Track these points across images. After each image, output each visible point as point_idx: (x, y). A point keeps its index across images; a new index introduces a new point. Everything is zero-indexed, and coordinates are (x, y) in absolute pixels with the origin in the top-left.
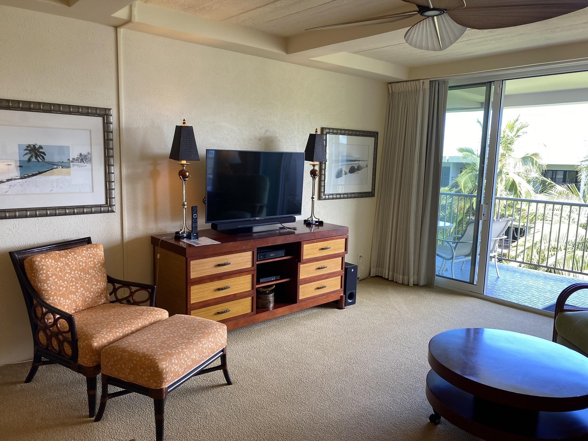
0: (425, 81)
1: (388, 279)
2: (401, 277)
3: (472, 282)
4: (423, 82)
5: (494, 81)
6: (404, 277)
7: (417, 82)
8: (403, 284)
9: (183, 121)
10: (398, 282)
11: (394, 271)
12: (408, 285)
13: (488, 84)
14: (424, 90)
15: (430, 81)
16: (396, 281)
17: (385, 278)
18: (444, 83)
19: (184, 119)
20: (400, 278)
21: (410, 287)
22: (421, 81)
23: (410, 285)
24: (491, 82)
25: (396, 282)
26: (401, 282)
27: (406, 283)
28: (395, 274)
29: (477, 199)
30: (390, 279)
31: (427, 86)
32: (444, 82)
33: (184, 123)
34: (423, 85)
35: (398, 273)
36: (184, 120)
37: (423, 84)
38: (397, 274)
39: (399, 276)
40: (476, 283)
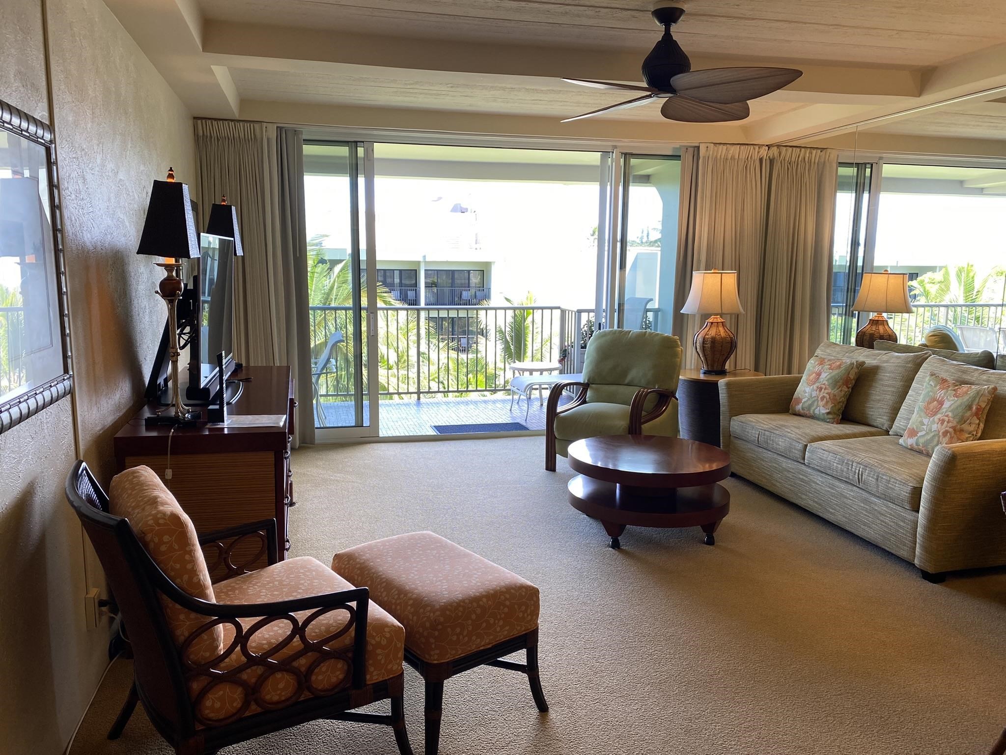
0: (269, 126)
3: (360, 425)
4: (266, 127)
5: (363, 142)
7: (257, 126)
9: (169, 171)
13: (353, 144)
14: (268, 140)
15: (277, 128)
18: (295, 134)
19: (171, 168)
22: (264, 125)
24: (356, 142)
29: (355, 313)
31: (273, 134)
32: (296, 132)
33: (171, 176)
34: (266, 132)
36: (171, 170)
40: (366, 423)
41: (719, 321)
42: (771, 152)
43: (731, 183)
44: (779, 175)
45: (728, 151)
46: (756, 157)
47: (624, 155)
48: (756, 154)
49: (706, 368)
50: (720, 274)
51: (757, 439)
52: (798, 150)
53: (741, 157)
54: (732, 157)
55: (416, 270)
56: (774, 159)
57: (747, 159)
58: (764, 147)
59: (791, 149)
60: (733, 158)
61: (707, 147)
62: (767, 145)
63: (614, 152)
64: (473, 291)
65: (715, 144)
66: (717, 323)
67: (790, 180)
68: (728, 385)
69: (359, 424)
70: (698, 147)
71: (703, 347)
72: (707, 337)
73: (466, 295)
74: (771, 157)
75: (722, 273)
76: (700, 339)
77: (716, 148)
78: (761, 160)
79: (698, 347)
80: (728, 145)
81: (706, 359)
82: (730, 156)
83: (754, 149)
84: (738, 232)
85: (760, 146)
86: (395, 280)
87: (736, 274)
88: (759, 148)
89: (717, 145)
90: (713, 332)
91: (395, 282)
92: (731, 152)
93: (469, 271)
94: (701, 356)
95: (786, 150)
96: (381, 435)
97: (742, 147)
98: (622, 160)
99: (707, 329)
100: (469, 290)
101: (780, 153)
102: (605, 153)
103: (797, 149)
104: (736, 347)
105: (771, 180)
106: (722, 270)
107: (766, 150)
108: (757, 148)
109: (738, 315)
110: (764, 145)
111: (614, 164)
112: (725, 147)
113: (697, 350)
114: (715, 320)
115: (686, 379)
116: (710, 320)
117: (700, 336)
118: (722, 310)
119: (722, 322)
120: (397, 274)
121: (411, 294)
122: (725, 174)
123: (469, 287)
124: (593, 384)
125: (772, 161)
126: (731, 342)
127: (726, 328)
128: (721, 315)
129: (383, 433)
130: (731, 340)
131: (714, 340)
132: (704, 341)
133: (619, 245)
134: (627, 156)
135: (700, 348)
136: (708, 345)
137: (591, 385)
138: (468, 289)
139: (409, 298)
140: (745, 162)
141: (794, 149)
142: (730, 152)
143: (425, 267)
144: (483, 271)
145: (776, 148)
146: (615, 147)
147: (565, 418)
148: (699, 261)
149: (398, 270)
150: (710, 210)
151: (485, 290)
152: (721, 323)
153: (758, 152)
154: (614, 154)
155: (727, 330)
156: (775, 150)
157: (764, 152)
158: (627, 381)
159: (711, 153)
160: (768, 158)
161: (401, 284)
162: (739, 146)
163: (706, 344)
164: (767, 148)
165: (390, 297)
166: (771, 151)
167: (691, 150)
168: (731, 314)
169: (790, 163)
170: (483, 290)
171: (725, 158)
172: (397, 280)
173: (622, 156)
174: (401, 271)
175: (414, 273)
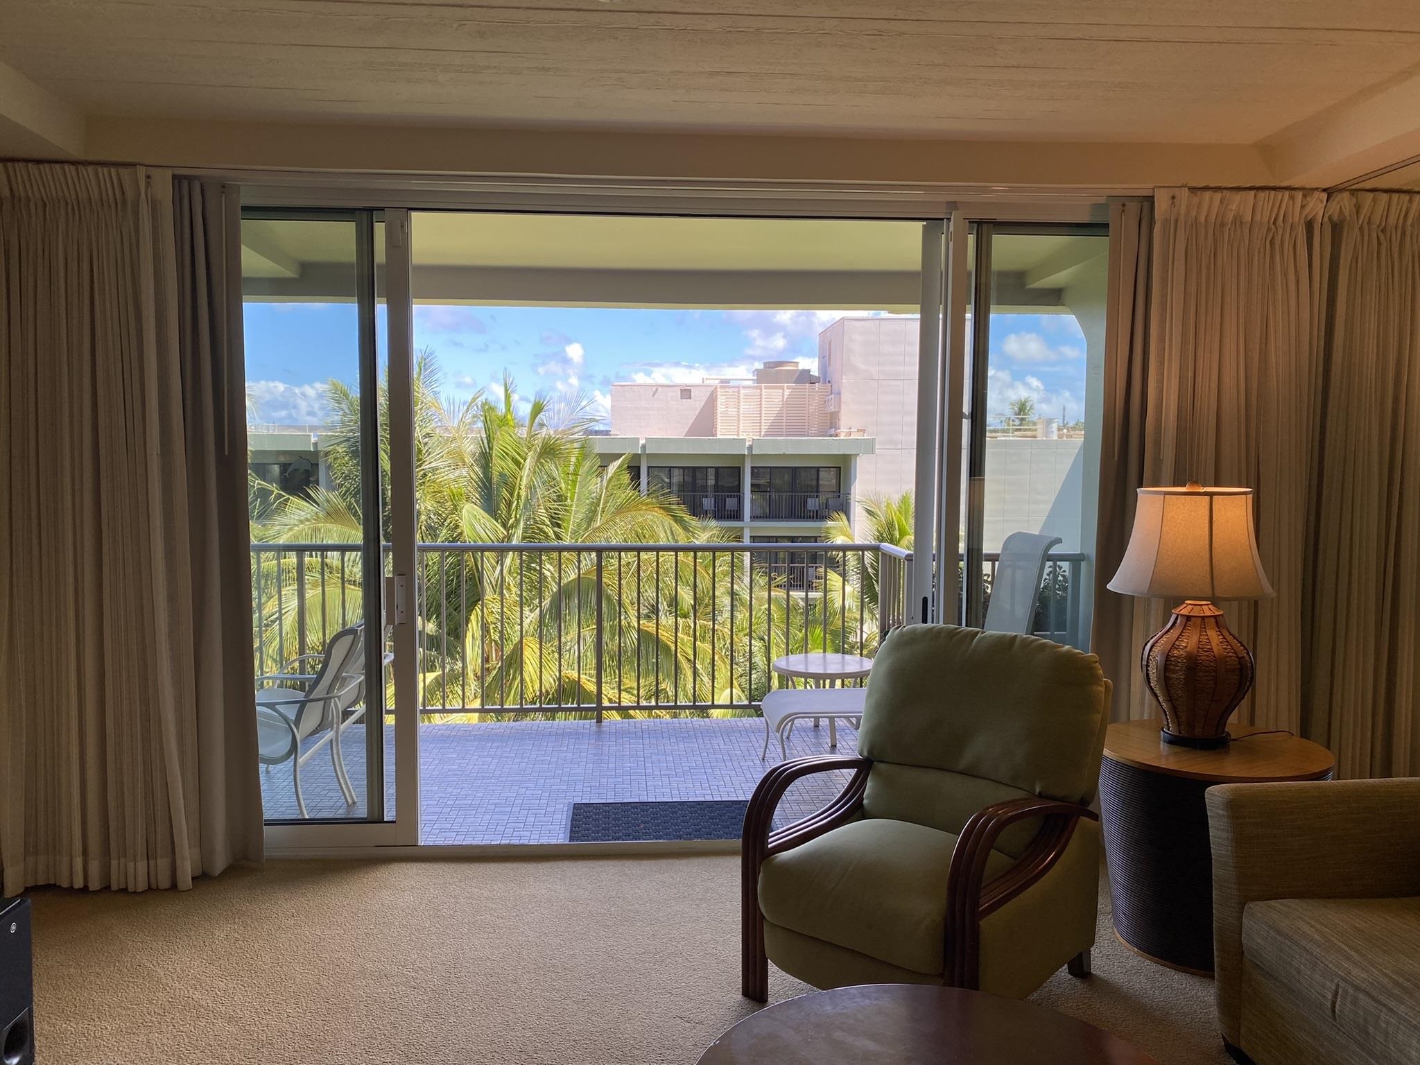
0: (154, 172)
1: (85, 889)
2: (142, 866)
4: (148, 177)
5: (382, 209)
6: (152, 862)
7: (124, 173)
8: (150, 888)
10: (131, 889)
11: (106, 851)
12: (174, 886)
13: (364, 216)
14: (155, 205)
15: (174, 177)
16: (123, 886)
17: (70, 890)
18: (223, 192)
20: (137, 873)
21: (182, 891)
22: (142, 172)
23: (181, 886)
24: (371, 210)
25: (124, 891)
26: (142, 885)
27: (165, 882)
28: (114, 863)
30: (94, 885)
31: (163, 189)
32: (224, 188)
34: (147, 187)
35: (125, 856)
37: (148, 185)
38: (122, 860)
39: (131, 864)
40: (389, 815)
41: (1208, 613)
42: (1334, 208)
43: (1235, 280)
44: (1355, 259)
45: (1227, 205)
46: (1297, 217)
47: (976, 225)
48: (1296, 210)
49: (1172, 730)
50: (1207, 498)
51: (1329, 1005)
52: (1406, 197)
53: (1258, 218)
54: (1235, 218)
55: (740, 467)
56: (1342, 221)
57: (1274, 223)
58: (1316, 194)
59: (1385, 197)
60: (1238, 220)
61: (1173, 197)
62: (1324, 190)
63: (952, 219)
64: (823, 498)
65: (1193, 189)
66: (1203, 618)
67: (1383, 271)
68: (1234, 806)
69: (376, 817)
70: (1151, 200)
71: (1167, 679)
72: (1176, 653)
73: (812, 504)
74: (1335, 218)
75: (1211, 495)
76: (1157, 657)
77: (1195, 200)
78: (1309, 225)
79: (1153, 677)
80: (1225, 191)
81: (1174, 710)
82: (1230, 217)
83: (1292, 198)
84: (1255, 393)
85: (1307, 191)
86: (709, 481)
87: (1250, 496)
88: (1305, 196)
89: (1199, 193)
90: (1190, 642)
91: (709, 484)
92: (1234, 207)
93: (818, 469)
94: (1161, 699)
95: (1374, 200)
96: (422, 841)
97: (1262, 195)
98: (971, 239)
99: (1174, 634)
100: (817, 496)
101: (1358, 208)
102: (933, 223)
103: (1403, 196)
104: (1252, 678)
105: (1337, 266)
106: (1216, 486)
107: (1322, 202)
108: (1299, 195)
109: (1256, 603)
110: (1317, 189)
111: (951, 244)
112: (1218, 196)
113: (1149, 682)
114: (1197, 612)
115: (1120, 760)
116: (1185, 610)
117: (1156, 650)
118: (1213, 589)
119: (1215, 617)
120: (711, 473)
121: (731, 503)
122: (1219, 262)
123: (818, 491)
124: (882, 762)
125: (1337, 228)
126: (1241, 670)
127: (1226, 633)
128: (1215, 601)
129: (427, 837)
130: (1240, 664)
131: (1193, 663)
132: (1168, 663)
133: (966, 425)
134: (985, 227)
135: (1158, 680)
136: (1179, 676)
137: (875, 763)
138: (815, 494)
139: (727, 508)
140: (1269, 229)
141: (1395, 196)
142: (1230, 207)
143: (751, 463)
144: (840, 467)
145: (1346, 195)
146: (953, 205)
147: (786, 867)
148: (1158, 461)
149: (712, 467)
150: (1184, 343)
151: (841, 496)
152: (1213, 620)
153: (1303, 207)
154: (952, 223)
155: (1230, 638)
156: (1344, 202)
157: (1317, 206)
158: (963, 764)
159: (1183, 212)
160: (1326, 219)
161: (717, 487)
162: (1253, 193)
163: (1174, 672)
164: (1324, 196)
165: (681, 510)
166: (1335, 202)
167: (1133, 207)
168: (1239, 599)
169: (1384, 231)
170: (839, 496)
171: (1218, 223)
172: (711, 482)
173: (973, 228)
174: (717, 469)
175: (737, 472)
